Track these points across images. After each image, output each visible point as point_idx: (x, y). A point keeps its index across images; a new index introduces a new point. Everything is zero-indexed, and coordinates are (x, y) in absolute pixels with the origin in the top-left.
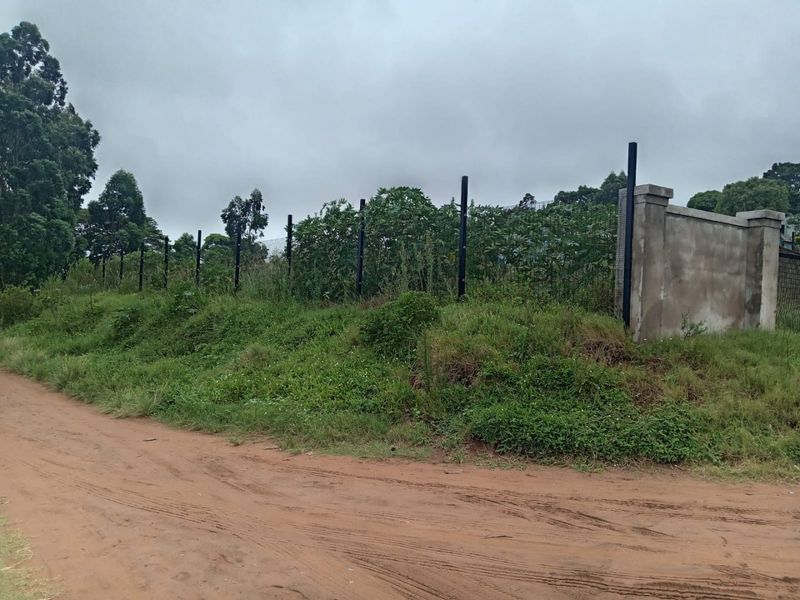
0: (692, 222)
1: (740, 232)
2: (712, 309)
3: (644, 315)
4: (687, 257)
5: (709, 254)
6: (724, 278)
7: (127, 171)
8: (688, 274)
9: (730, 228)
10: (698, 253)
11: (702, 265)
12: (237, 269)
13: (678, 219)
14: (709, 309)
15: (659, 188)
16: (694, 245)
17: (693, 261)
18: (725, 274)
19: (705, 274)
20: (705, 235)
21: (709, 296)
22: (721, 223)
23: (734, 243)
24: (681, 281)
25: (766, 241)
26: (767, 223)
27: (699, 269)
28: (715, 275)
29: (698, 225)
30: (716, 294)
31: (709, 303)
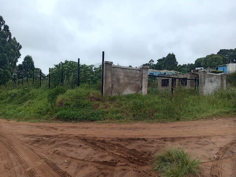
0: (122, 69)
1: (138, 71)
2: (129, 89)
3: (106, 90)
4: (121, 77)
5: (128, 76)
6: (133, 82)
7: (30, 55)
8: (122, 81)
9: (135, 70)
10: (125, 76)
11: (126, 79)
12: (40, 82)
13: (118, 69)
14: (128, 89)
15: (109, 62)
16: (123, 75)
17: (123, 78)
18: (133, 81)
19: (127, 81)
20: (127, 72)
21: (128, 86)
22: (132, 69)
23: (136, 73)
24: (119, 83)
25: (143, 73)
26: (144, 69)
27: (125, 80)
28: (130, 81)
29: (125, 70)
30: (131, 86)
31: (128, 88)
